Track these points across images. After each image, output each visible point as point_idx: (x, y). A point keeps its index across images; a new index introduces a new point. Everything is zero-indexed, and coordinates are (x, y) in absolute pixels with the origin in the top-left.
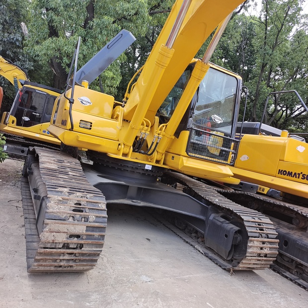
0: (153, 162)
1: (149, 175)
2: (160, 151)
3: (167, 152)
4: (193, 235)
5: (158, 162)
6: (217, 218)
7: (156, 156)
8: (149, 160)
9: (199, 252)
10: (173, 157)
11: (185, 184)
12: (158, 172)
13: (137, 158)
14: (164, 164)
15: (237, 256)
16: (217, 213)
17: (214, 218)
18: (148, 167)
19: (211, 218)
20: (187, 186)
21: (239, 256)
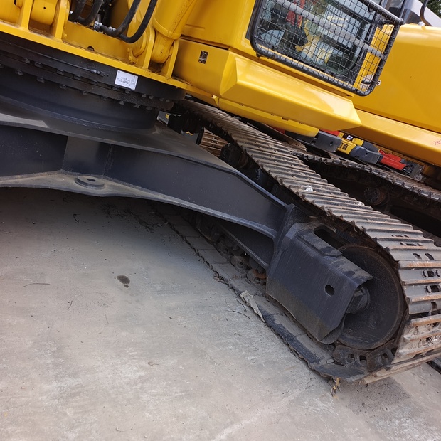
0: (140, 65)
1: (129, 105)
2: (165, 30)
3: (187, 38)
4: (237, 258)
5: (156, 66)
6: (305, 237)
7: (150, 46)
8: (131, 58)
9: (249, 313)
10: (204, 55)
11: (227, 138)
12: (157, 99)
13: (91, 48)
14: (176, 75)
15: (349, 337)
16: (306, 220)
17: (298, 236)
18: (126, 80)
19: (291, 234)
20: (234, 143)
21: (353, 341)
